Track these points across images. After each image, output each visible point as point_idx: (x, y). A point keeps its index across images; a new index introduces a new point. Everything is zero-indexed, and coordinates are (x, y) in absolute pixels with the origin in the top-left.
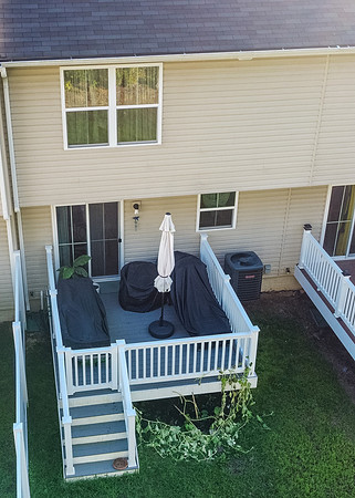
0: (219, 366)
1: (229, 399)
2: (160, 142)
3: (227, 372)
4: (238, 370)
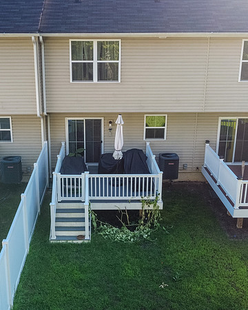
0: (141, 195)
1: (146, 214)
2: (120, 81)
3: (145, 198)
4: (151, 198)
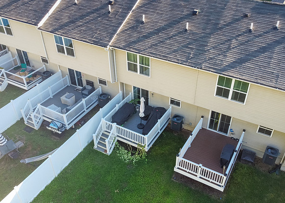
0: (138, 141)
2: (150, 77)
3: (140, 144)
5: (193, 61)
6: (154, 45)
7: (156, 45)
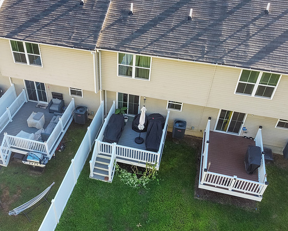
1: (148, 171)
2: (150, 80)
3: (149, 163)
5: (210, 55)
6: (155, 41)
7: (157, 40)
